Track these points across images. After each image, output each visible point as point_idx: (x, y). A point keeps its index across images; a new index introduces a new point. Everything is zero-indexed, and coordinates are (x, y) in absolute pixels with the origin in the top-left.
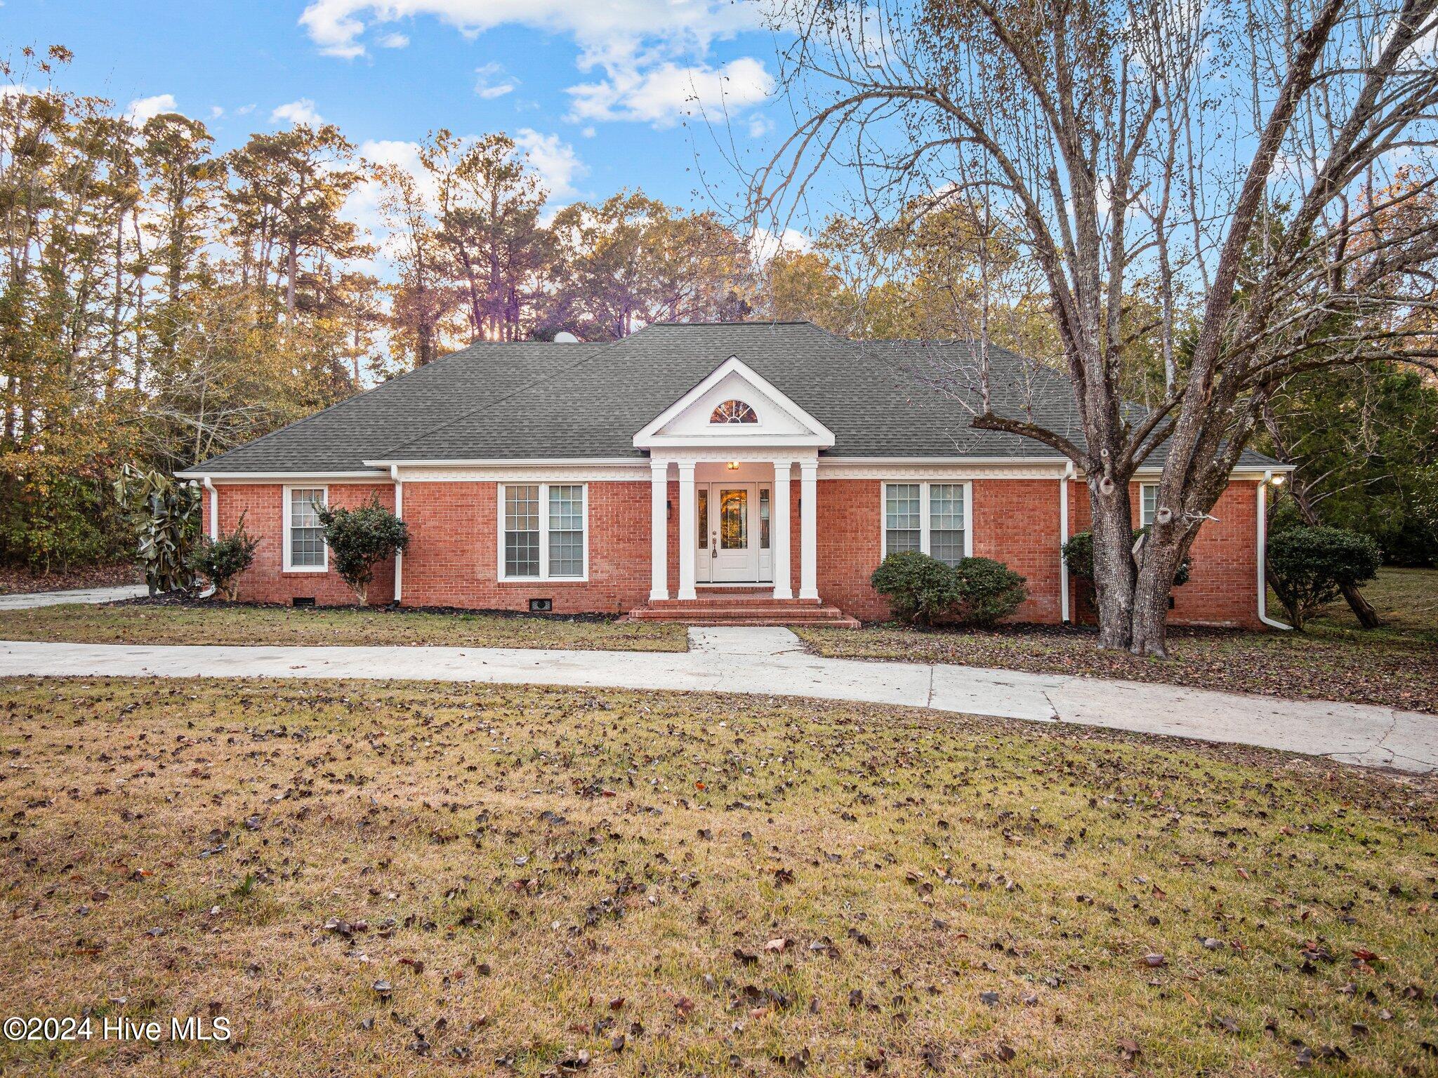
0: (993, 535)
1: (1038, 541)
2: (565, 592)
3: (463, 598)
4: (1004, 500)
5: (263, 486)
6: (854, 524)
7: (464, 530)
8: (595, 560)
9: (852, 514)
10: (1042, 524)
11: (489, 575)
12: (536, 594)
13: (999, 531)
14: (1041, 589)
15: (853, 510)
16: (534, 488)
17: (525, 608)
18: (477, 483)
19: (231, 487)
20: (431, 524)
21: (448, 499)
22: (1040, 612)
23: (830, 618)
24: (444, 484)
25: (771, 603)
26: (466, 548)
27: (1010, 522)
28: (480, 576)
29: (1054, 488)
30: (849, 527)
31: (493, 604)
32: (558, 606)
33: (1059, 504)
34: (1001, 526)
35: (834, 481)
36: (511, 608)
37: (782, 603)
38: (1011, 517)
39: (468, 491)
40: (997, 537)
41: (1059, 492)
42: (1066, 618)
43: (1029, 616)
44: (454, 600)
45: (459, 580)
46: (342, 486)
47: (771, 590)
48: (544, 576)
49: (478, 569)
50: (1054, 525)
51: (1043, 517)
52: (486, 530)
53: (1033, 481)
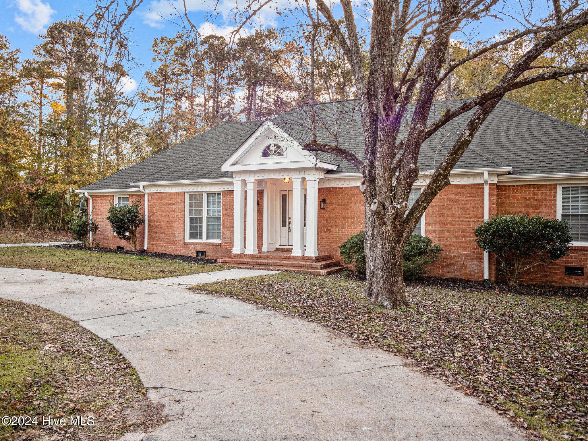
0: (438, 220)
1: (468, 225)
2: (211, 248)
3: (170, 249)
4: (445, 198)
5: (107, 196)
6: (353, 213)
7: (171, 216)
8: (225, 232)
9: (351, 207)
10: (471, 213)
11: (181, 238)
12: (199, 248)
13: (442, 218)
14: (470, 257)
15: (352, 205)
16: (200, 195)
17: (195, 255)
18: (176, 193)
19: (97, 197)
20: (159, 213)
21: (165, 201)
22: (469, 272)
23: (314, 268)
24: (164, 193)
25: (288, 258)
26: (172, 224)
27: (449, 213)
28: (177, 239)
29: (480, 190)
30: (350, 215)
31: (182, 253)
32: (209, 255)
33: (483, 200)
34: (443, 215)
35: (342, 188)
36: (189, 255)
37: (295, 258)
38: (450, 209)
39: (173, 197)
40: (440, 222)
41: (483, 192)
42: (486, 276)
43: (461, 274)
44: (168, 250)
45: (169, 240)
46: (134, 195)
47: (290, 250)
48: (204, 240)
49: (176, 235)
50: (480, 215)
51: (472, 209)
52: (180, 216)
53: (465, 185)
